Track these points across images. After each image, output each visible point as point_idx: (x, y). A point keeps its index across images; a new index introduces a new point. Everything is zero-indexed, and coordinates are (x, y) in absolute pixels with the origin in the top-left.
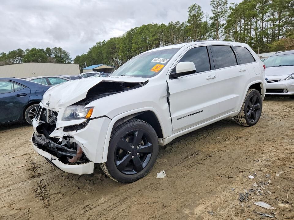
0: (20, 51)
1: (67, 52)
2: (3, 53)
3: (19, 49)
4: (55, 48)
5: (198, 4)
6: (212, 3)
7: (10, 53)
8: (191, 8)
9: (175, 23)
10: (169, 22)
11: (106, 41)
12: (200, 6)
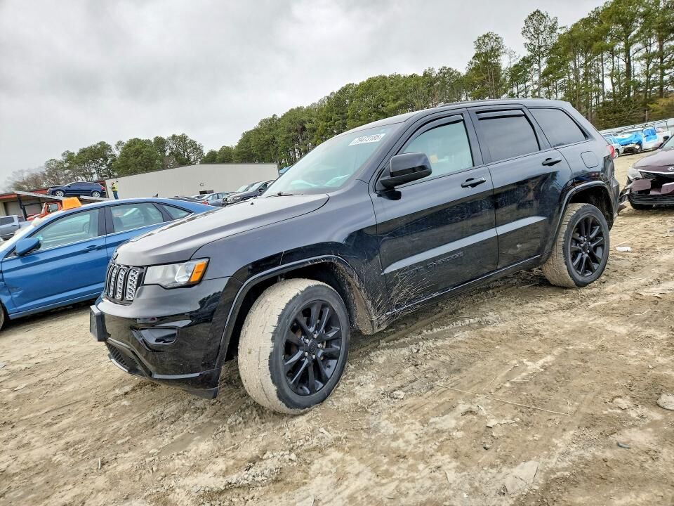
0: (104, 147)
1: (198, 143)
2: (68, 151)
3: (102, 143)
4: (174, 137)
5: (495, 33)
6: (525, 31)
7: (83, 151)
8: (481, 42)
9: (439, 71)
10: (423, 71)
11: (279, 116)
12: (500, 35)
